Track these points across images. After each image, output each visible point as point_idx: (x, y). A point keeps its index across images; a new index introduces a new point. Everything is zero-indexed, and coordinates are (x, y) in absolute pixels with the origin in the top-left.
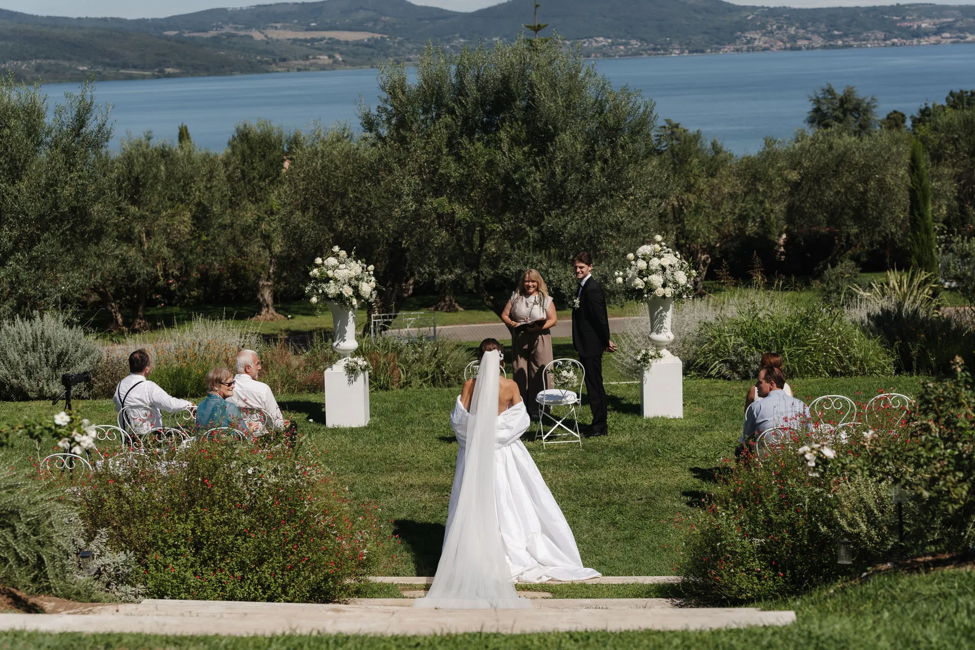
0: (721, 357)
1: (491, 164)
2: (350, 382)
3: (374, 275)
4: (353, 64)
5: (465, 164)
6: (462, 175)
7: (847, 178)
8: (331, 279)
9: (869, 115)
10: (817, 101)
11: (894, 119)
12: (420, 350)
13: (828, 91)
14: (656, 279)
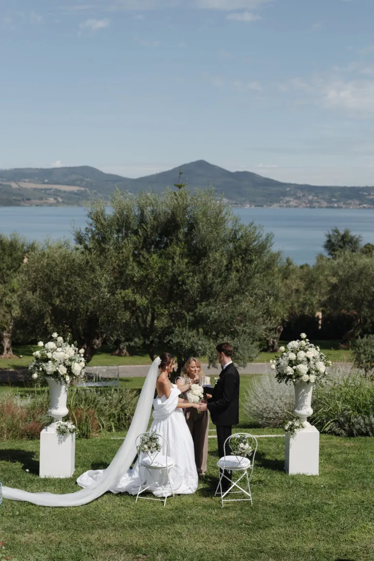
0: (332, 418)
1: (163, 269)
2: (60, 442)
3: (83, 357)
4: (68, 204)
5: (145, 268)
6: (142, 275)
7: (365, 283)
8: (50, 359)
9: (357, 244)
10: (329, 236)
11: (368, 248)
12: (110, 397)
13: (335, 231)
14: (303, 368)
